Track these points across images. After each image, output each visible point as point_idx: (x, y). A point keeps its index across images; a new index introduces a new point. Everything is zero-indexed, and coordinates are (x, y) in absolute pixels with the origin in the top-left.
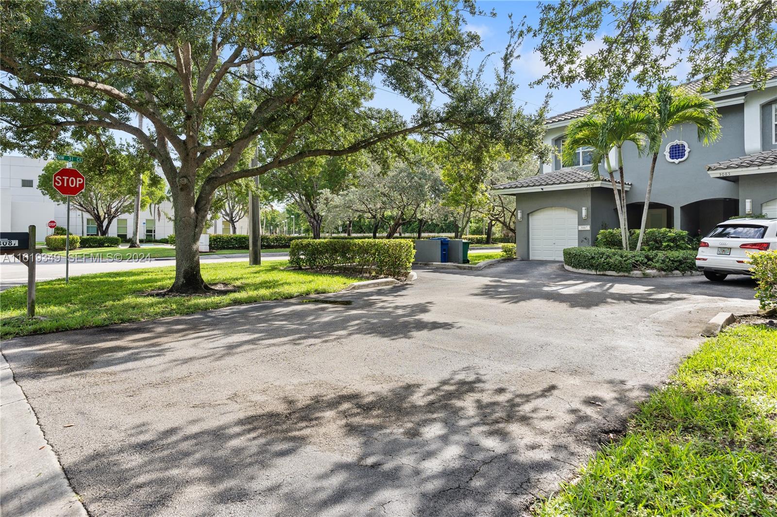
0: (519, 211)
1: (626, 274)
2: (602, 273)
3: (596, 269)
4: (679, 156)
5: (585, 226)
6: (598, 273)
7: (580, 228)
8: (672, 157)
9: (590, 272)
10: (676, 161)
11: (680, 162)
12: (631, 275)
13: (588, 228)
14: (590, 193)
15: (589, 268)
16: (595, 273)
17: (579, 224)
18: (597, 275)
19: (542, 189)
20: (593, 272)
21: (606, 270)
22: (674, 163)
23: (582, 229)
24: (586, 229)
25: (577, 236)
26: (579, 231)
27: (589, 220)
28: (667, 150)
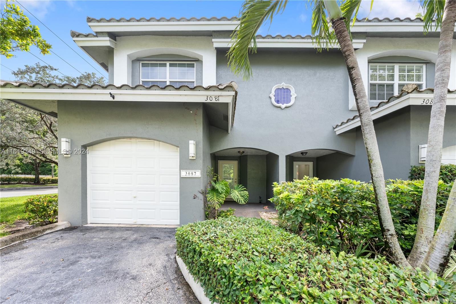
0: (64, 140)
4: (284, 100)
5: (193, 171)
7: (184, 174)
10: (282, 106)
11: (286, 107)
13: (198, 174)
14: (200, 119)
17: (182, 168)
22: (280, 107)
23: (188, 176)
24: (194, 176)
25: (177, 187)
26: (182, 178)
27: (201, 161)
28: (273, 92)
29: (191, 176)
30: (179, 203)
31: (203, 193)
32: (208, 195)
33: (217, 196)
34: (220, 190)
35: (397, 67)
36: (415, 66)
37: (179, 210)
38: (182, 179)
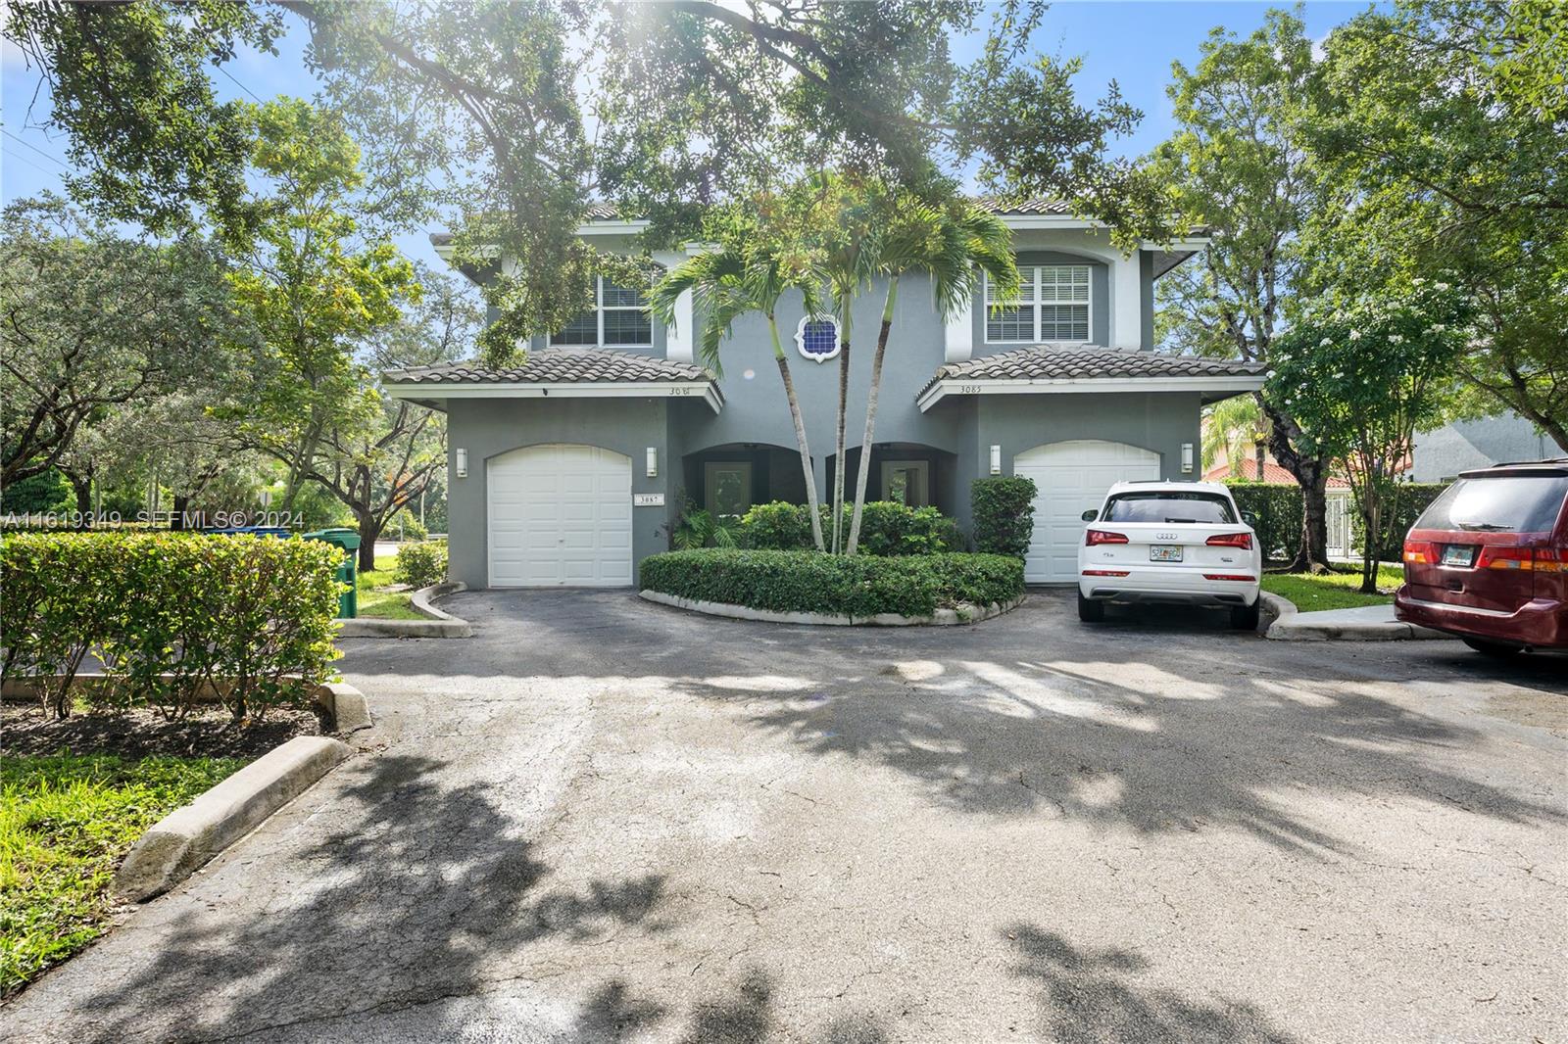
0: (460, 451)
1: (925, 619)
2: (865, 620)
3: (849, 612)
4: (823, 346)
5: (653, 496)
6: (856, 620)
7: (639, 500)
8: (809, 348)
9: (831, 620)
10: (820, 357)
11: (826, 360)
12: (935, 621)
13: (659, 500)
14: (663, 412)
15: (825, 609)
16: (847, 622)
17: (635, 491)
18: (852, 626)
19: (545, 391)
20: (842, 619)
21: (877, 612)
22: (814, 360)
23: (645, 504)
24: (654, 503)
25: (628, 521)
26: (636, 508)
27: (665, 480)
28: (801, 331)
29: (649, 503)
30: (630, 549)
31: (667, 528)
32: (676, 535)
33: (691, 536)
34: (695, 526)
35: (1038, 272)
36: (1073, 270)
37: (631, 562)
38: (637, 510)
